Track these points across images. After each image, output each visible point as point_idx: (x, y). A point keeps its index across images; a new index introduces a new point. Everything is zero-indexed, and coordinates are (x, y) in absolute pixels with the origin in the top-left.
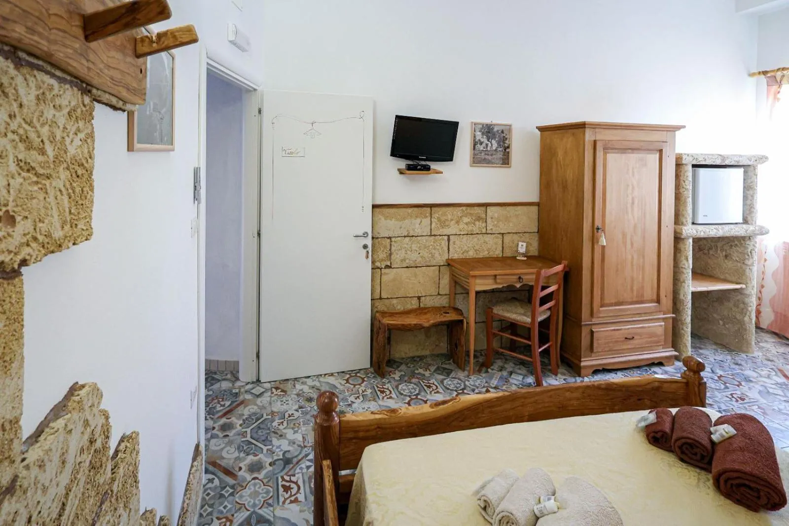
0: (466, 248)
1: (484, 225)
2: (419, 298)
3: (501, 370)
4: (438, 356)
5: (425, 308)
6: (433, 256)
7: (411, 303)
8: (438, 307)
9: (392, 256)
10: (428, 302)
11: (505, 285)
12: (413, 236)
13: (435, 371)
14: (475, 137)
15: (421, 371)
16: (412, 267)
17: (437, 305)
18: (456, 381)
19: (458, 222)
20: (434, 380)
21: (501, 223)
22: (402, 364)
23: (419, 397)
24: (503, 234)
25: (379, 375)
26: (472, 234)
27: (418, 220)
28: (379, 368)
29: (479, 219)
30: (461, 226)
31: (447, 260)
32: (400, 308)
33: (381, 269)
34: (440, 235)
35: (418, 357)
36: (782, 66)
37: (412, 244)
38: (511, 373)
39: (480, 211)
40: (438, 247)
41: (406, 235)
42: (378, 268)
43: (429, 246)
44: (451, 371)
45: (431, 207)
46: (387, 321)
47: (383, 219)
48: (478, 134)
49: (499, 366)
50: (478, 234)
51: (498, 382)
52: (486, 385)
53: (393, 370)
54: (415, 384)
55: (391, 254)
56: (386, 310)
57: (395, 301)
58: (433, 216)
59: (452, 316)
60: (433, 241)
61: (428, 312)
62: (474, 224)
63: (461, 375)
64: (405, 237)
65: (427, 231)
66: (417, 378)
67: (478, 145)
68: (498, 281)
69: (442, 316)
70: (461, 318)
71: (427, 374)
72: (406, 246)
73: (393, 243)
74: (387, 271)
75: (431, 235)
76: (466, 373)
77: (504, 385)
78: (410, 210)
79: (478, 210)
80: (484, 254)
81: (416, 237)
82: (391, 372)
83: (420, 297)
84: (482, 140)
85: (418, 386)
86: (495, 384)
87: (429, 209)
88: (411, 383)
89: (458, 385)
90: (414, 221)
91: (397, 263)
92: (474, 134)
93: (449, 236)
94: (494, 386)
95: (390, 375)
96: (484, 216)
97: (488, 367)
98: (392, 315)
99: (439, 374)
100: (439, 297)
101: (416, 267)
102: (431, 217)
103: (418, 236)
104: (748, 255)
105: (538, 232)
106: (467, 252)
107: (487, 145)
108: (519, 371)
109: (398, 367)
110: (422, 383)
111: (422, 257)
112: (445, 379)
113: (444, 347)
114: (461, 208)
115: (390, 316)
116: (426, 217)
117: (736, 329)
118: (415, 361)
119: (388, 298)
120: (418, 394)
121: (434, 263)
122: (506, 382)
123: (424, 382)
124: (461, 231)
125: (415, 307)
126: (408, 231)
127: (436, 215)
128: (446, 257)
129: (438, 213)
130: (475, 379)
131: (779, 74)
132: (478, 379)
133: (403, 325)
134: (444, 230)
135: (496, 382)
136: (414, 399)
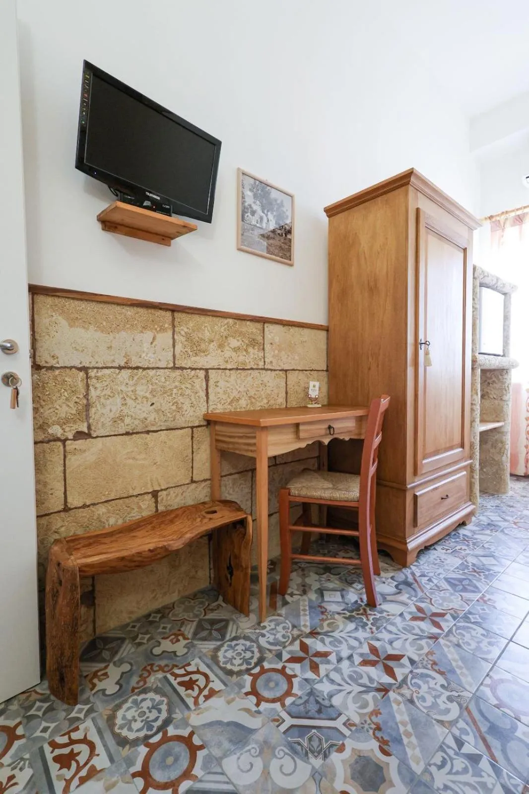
0: (235, 394)
1: (261, 354)
2: (155, 494)
3: (304, 592)
4: (194, 596)
5: (168, 513)
6: (179, 409)
7: (140, 507)
8: (192, 506)
9: (93, 410)
10: (172, 500)
11: (310, 442)
12: (137, 368)
13: (195, 634)
14: (243, 198)
15: (166, 645)
16: (137, 433)
17: (190, 502)
18: (241, 645)
19: (221, 346)
20: (197, 660)
21: (283, 353)
22: (123, 640)
23: (171, 731)
24: (286, 371)
25: (62, 699)
26: (243, 369)
27: (148, 335)
28: (62, 679)
29: (253, 343)
30: (228, 353)
31: (205, 415)
32: (114, 521)
33: (64, 441)
34: (193, 369)
35: (158, 611)
36: (504, 211)
37: (135, 385)
38: (321, 592)
39: (254, 330)
40: (188, 392)
41: (122, 364)
42: (58, 439)
43: (171, 390)
44: (227, 622)
45: (173, 311)
46: (76, 560)
47: (63, 322)
48: (249, 194)
49: (298, 585)
50: (252, 369)
51: (311, 618)
52: (296, 632)
53: (103, 665)
54: (157, 691)
55: (88, 407)
56: (80, 532)
57: (102, 510)
58: (176, 329)
59: (224, 517)
60: (179, 378)
61: (176, 517)
62: (246, 350)
63: (245, 624)
64: (120, 368)
65: (166, 359)
66: (161, 669)
67: (249, 214)
68: (302, 435)
69: (206, 520)
70: (239, 516)
71: (180, 647)
72: (124, 388)
73: (93, 382)
74: (80, 444)
75: (175, 368)
76: (253, 617)
77: (323, 620)
78: (130, 312)
79: (252, 328)
80: (262, 404)
81: (144, 369)
82: (95, 675)
83: (158, 491)
84: (255, 207)
85: (164, 695)
86: (308, 624)
87: (169, 314)
88: (145, 691)
89: (248, 655)
90: (139, 337)
91: (103, 425)
92: (243, 194)
93: (207, 370)
94: (308, 630)
95: (94, 685)
96: (260, 338)
97: (283, 594)
98: (94, 540)
99: (204, 639)
100: (194, 485)
101: (148, 432)
102: (174, 331)
103: (148, 368)
104: (506, 390)
105: (327, 371)
106: (238, 400)
107: (261, 218)
108: (330, 585)
109: (115, 652)
110: (171, 678)
111: (157, 411)
112: (217, 649)
113: (204, 576)
114: (226, 321)
115: (89, 545)
116: (163, 330)
117: (494, 470)
118: (151, 623)
119: (85, 506)
120: (167, 722)
121: (181, 422)
122: (322, 613)
123: (176, 676)
124: (227, 362)
125: (146, 514)
126: (126, 356)
127: (183, 329)
128: (204, 410)
129: (187, 324)
130: (273, 625)
131: (503, 217)
132: (278, 624)
133: (122, 559)
134: (197, 358)
135: (308, 618)
136: (159, 744)
